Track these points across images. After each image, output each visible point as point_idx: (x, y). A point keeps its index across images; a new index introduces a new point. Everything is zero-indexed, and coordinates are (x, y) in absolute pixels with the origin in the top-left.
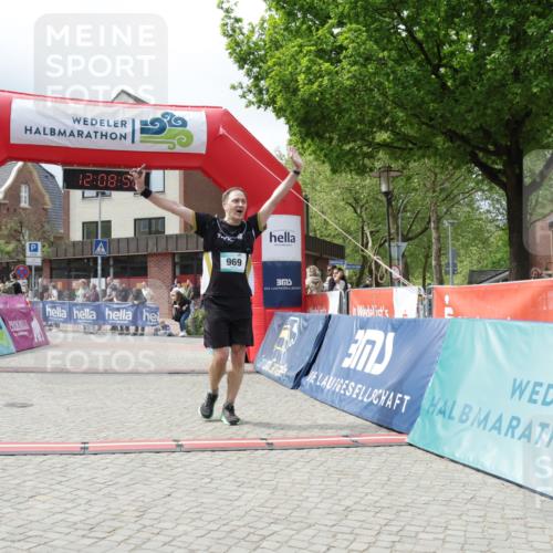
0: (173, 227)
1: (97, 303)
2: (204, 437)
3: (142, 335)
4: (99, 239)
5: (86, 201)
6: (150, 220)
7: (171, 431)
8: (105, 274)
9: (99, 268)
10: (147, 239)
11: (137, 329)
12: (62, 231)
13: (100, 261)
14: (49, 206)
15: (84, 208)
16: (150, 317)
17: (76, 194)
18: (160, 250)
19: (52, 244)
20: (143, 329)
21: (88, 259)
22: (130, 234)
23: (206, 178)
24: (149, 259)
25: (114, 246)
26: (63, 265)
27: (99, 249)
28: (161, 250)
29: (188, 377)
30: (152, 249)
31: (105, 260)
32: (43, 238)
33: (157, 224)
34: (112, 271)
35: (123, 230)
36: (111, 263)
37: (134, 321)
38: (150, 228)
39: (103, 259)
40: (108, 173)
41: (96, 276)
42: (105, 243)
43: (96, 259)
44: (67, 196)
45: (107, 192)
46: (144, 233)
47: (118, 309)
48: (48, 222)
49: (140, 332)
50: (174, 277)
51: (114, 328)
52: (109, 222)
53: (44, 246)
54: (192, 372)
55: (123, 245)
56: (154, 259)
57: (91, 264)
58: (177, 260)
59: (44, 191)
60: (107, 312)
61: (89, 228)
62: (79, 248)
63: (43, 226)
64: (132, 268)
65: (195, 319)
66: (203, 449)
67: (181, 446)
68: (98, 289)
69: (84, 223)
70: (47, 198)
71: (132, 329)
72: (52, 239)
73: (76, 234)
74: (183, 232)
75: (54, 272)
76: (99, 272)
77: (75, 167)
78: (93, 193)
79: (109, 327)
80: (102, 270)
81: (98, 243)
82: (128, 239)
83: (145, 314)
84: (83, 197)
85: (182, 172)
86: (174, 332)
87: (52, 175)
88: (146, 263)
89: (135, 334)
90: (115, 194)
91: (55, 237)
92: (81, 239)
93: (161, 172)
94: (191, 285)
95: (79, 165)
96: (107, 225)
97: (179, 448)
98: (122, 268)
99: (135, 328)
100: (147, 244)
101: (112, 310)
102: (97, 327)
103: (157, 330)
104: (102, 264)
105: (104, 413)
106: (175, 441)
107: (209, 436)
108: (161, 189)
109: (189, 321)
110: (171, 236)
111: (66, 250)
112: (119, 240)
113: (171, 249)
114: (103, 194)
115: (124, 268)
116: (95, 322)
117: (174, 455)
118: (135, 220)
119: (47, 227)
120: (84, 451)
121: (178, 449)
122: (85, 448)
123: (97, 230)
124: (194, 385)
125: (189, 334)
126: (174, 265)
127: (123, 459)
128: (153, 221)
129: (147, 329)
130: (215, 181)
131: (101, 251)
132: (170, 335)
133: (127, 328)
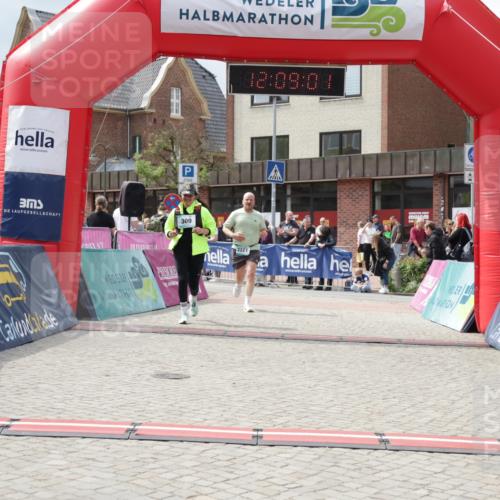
0: (373, 143)
1: (270, 245)
2: (415, 432)
3: (329, 289)
4: (274, 159)
5: (257, 110)
6: (341, 134)
7: (371, 420)
8: (281, 208)
9: (273, 199)
10: (337, 160)
11: (322, 282)
12: (225, 150)
13: (274, 190)
14: (207, 116)
15: (254, 119)
16: (340, 266)
17: (243, 100)
18: (354, 176)
19: (211, 167)
20: (330, 282)
21: (258, 187)
22: (314, 153)
23: (421, 75)
24: (339, 187)
25: (293, 169)
26: (225, 195)
27: (272, 174)
28: (356, 174)
29: (392, 349)
30: (343, 174)
31: (281, 188)
32: (200, 159)
33: (350, 141)
34: (289, 203)
35: (304, 148)
36: (289, 192)
37: (319, 271)
38: (341, 145)
39: (278, 186)
40: (288, 71)
41: (268, 209)
42: (280, 166)
43: (268, 187)
44: (231, 103)
45: (284, 97)
46: (333, 152)
47: (297, 255)
48: (207, 138)
49: (326, 285)
50: (373, 212)
51: (292, 280)
52: (287, 137)
53: (201, 169)
54: (398, 343)
55: (304, 168)
56: (347, 187)
57: (262, 194)
58: (377, 189)
59: (201, 97)
60: (283, 258)
61: (260, 145)
62: (246, 172)
63: (200, 143)
64: (316, 200)
65: (401, 270)
66: (417, 449)
67: (387, 441)
68: (271, 227)
69: (252, 139)
70: (205, 106)
71: (316, 281)
72: (211, 161)
73: (243, 154)
74: (385, 151)
75: (214, 203)
76: (273, 204)
77: (245, 64)
78: (265, 98)
79: (285, 278)
80: (277, 201)
81: (271, 165)
82: (311, 160)
83: (333, 261)
84: (252, 104)
85: (386, 66)
86: (373, 288)
87: (211, 75)
88: (336, 192)
89: (319, 289)
90: (294, 99)
91: (214, 157)
92: (249, 160)
93: (357, 67)
94: (397, 224)
95: (249, 60)
96: (284, 141)
97: (384, 444)
98: (303, 198)
99: (320, 280)
100: (337, 167)
101: (292, 255)
102: (269, 277)
103: (348, 284)
104: (277, 192)
105: (281, 391)
106: (377, 434)
107: (425, 431)
108: (358, 92)
109: (393, 273)
110: (369, 156)
111: (229, 175)
112: (299, 161)
113: (370, 174)
114: (279, 99)
115: (306, 200)
116: (267, 271)
117: (376, 453)
118: (321, 135)
119: (205, 144)
120: (256, 440)
121: (383, 446)
122: (257, 436)
123: (271, 148)
124: (402, 361)
125: (393, 290)
126: (373, 195)
127: (308, 454)
128: (345, 136)
129: (336, 282)
130: (434, 78)
131: (275, 176)
132: (367, 291)
133: (309, 281)
